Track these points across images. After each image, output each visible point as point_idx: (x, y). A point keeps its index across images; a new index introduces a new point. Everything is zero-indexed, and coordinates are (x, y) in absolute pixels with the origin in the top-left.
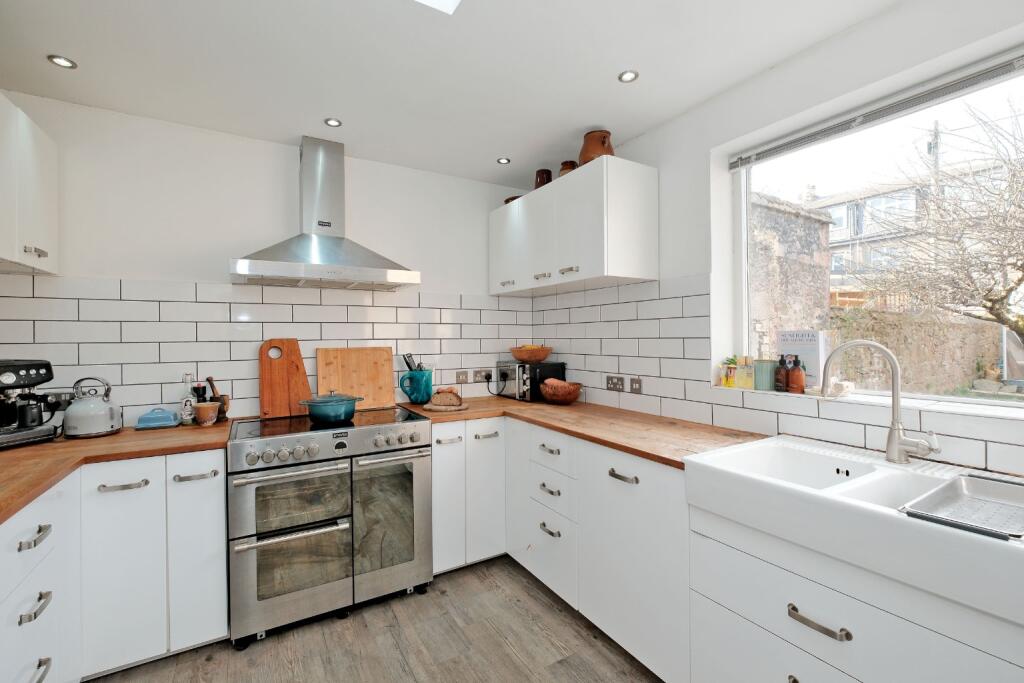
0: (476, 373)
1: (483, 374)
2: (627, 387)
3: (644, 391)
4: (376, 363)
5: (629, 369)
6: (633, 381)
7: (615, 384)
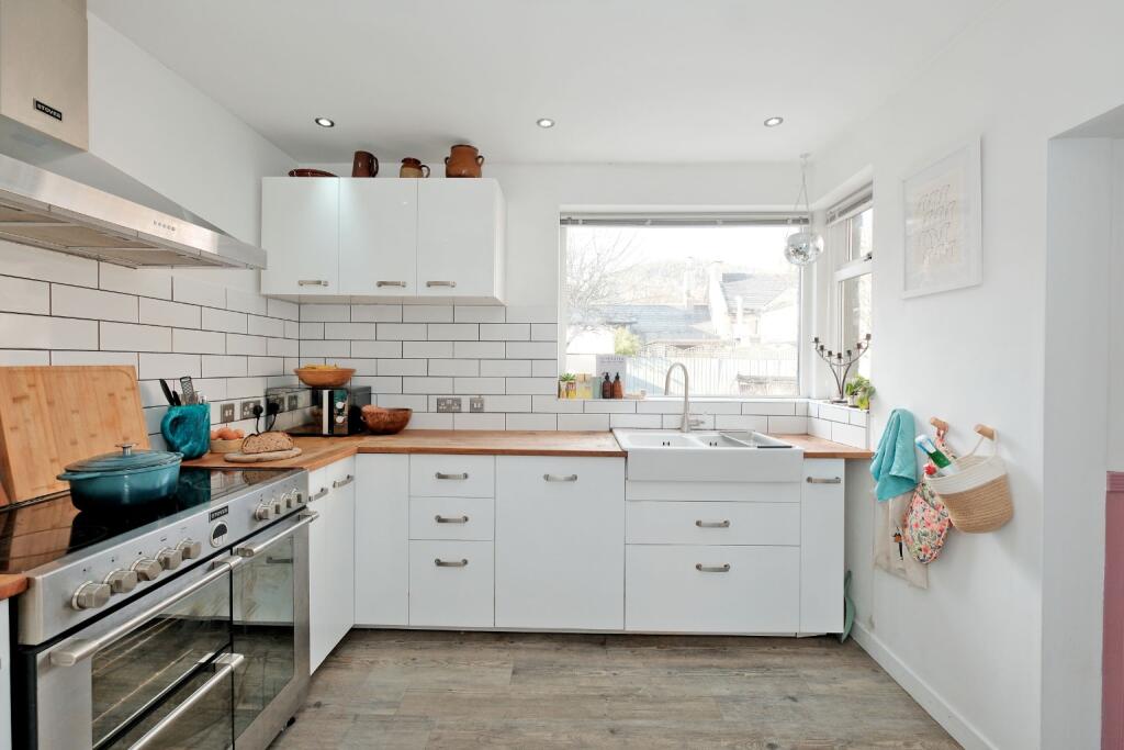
0: (245, 405)
1: (252, 406)
2: (466, 406)
3: (486, 409)
4: (111, 395)
5: (466, 388)
6: (472, 402)
7: (447, 406)
